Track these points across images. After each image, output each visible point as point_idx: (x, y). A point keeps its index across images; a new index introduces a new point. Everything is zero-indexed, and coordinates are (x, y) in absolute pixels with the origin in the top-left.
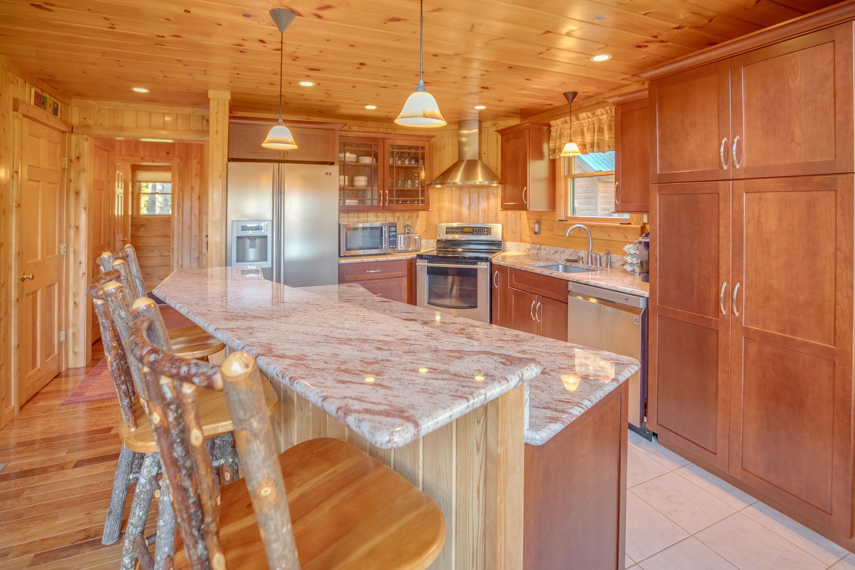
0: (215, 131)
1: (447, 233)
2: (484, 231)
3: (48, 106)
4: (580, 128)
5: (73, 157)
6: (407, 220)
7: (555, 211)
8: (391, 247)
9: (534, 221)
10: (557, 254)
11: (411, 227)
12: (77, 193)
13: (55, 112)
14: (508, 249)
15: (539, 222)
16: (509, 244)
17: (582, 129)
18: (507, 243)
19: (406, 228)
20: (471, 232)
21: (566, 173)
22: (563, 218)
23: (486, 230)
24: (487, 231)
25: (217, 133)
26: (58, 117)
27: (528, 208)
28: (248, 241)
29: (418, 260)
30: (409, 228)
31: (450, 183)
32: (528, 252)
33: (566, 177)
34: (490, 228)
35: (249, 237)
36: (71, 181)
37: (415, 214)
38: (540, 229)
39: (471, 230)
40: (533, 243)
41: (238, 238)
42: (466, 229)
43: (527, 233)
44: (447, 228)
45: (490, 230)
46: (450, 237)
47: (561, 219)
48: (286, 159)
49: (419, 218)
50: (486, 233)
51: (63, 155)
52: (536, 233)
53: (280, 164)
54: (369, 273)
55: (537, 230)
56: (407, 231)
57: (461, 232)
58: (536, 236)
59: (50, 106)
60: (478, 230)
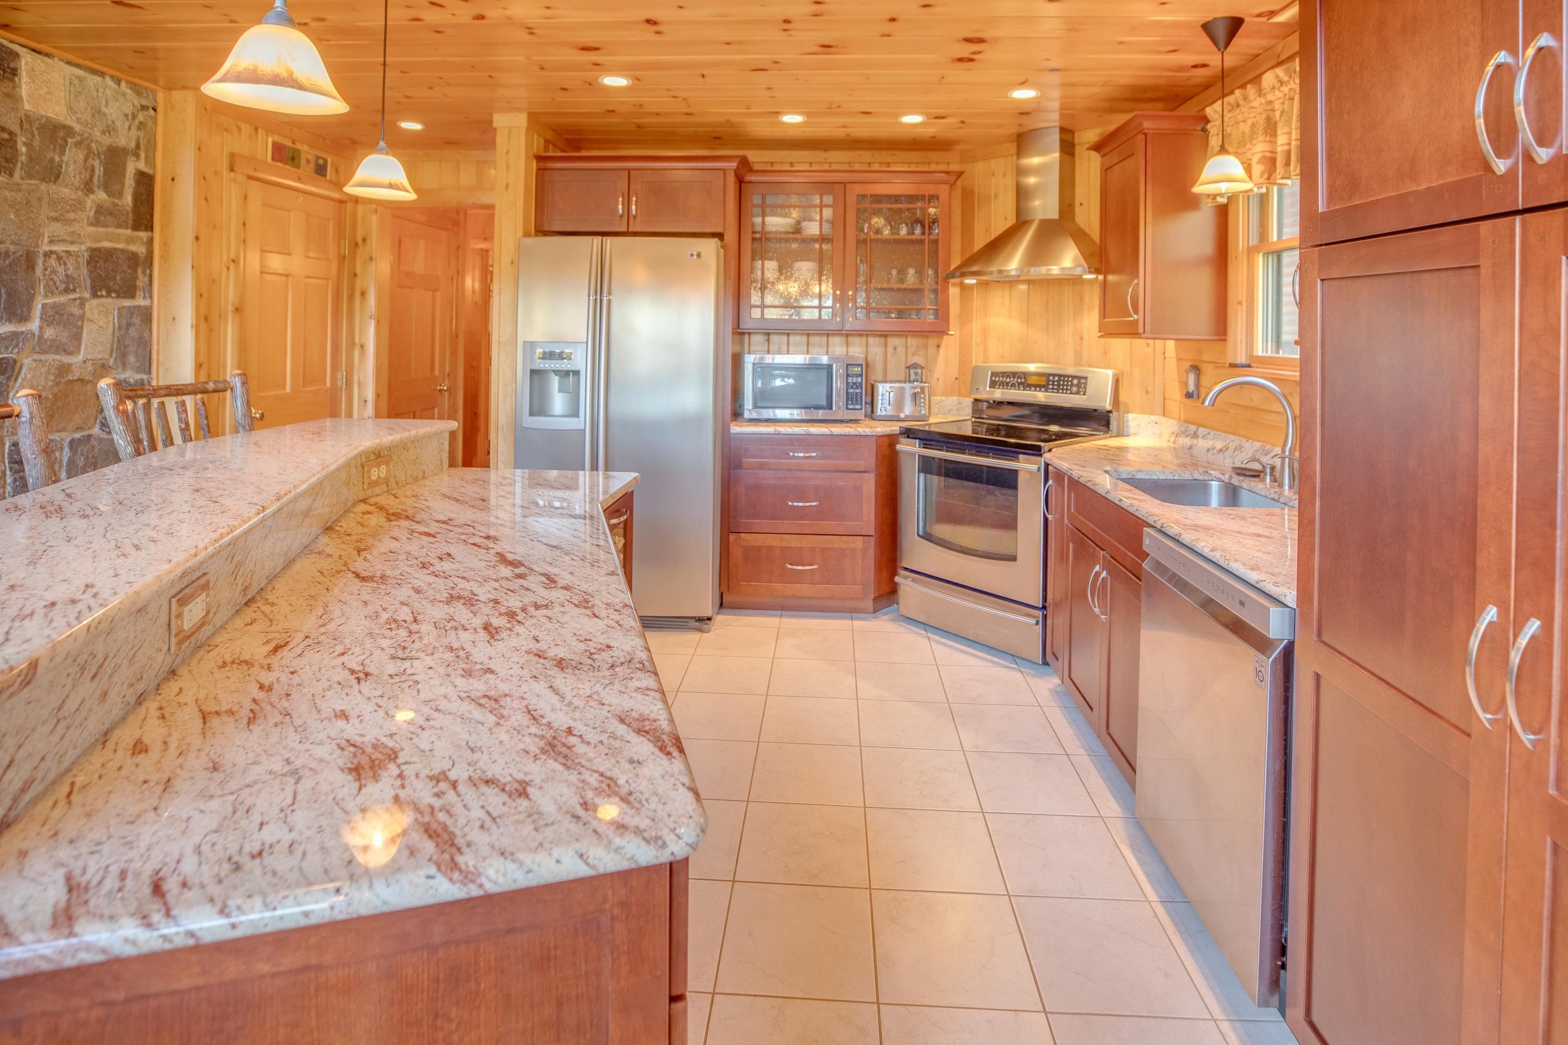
0: (504, 184)
1: (993, 384)
2: (1072, 385)
3: (303, 162)
4: (1264, 116)
5: (359, 239)
6: (913, 354)
7: (1225, 340)
8: (851, 407)
9: (1187, 365)
10: (1228, 454)
11: (922, 368)
12: (363, 294)
13: (321, 170)
14: (1131, 430)
15: (1196, 369)
16: (1134, 420)
17: (1268, 119)
18: (1131, 416)
19: (912, 371)
20: (1043, 386)
21: (1254, 241)
22: (1241, 359)
23: (1075, 382)
24: (1078, 385)
25: (507, 187)
26: (328, 177)
27: (1141, 330)
28: (555, 381)
29: (903, 440)
30: (919, 371)
31: (991, 273)
32: (1174, 442)
33: (1251, 251)
34: (1086, 378)
35: (556, 372)
36: (355, 275)
37: (932, 342)
38: (1198, 385)
39: (1043, 381)
40: (1188, 422)
41: (533, 372)
42: (1034, 378)
43: (1176, 394)
44: (993, 374)
45: (1085, 384)
46: (998, 394)
47: (1238, 361)
48: (631, 230)
49: (942, 350)
50: (1075, 389)
51: (340, 235)
52: (1189, 396)
53: (605, 238)
54: (794, 457)
55: (1191, 388)
56: (913, 377)
57: (1022, 383)
58: (1189, 401)
59: (308, 161)
60: (1059, 381)
